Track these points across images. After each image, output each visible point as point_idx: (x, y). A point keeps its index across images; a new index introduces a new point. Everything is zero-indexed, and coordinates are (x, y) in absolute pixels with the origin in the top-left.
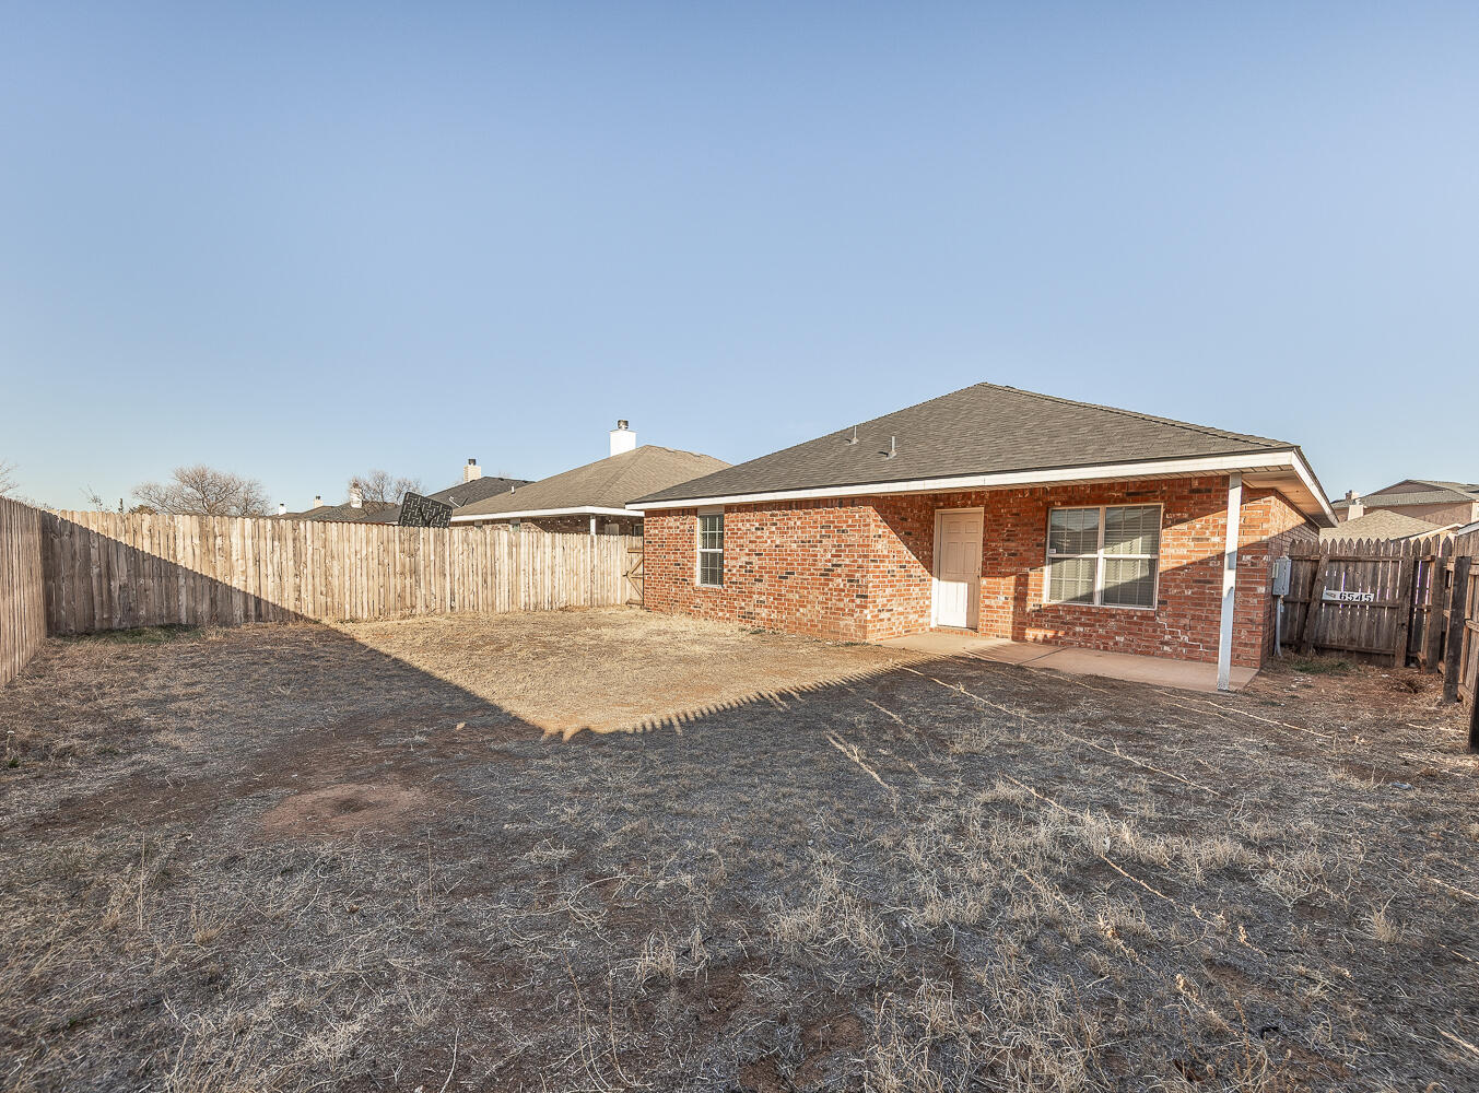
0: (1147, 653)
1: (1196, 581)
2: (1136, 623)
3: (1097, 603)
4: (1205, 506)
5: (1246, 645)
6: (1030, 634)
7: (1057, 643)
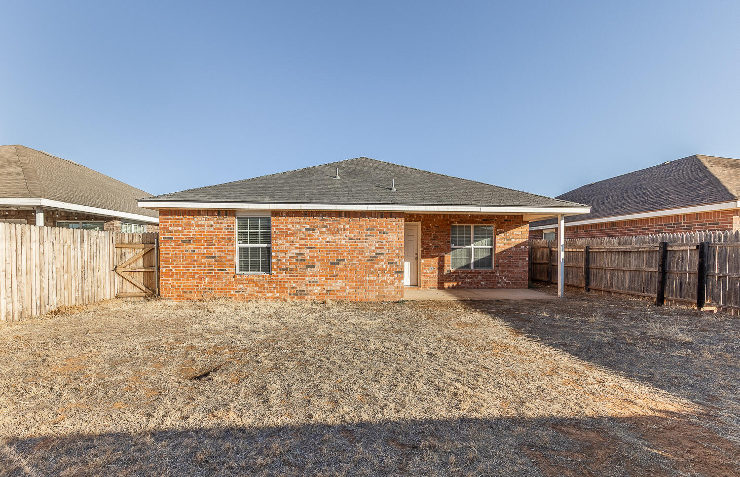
0: (493, 288)
1: (508, 257)
2: (489, 276)
3: (472, 268)
4: (510, 226)
5: (524, 280)
6: (446, 285)
7: (458, 288)
